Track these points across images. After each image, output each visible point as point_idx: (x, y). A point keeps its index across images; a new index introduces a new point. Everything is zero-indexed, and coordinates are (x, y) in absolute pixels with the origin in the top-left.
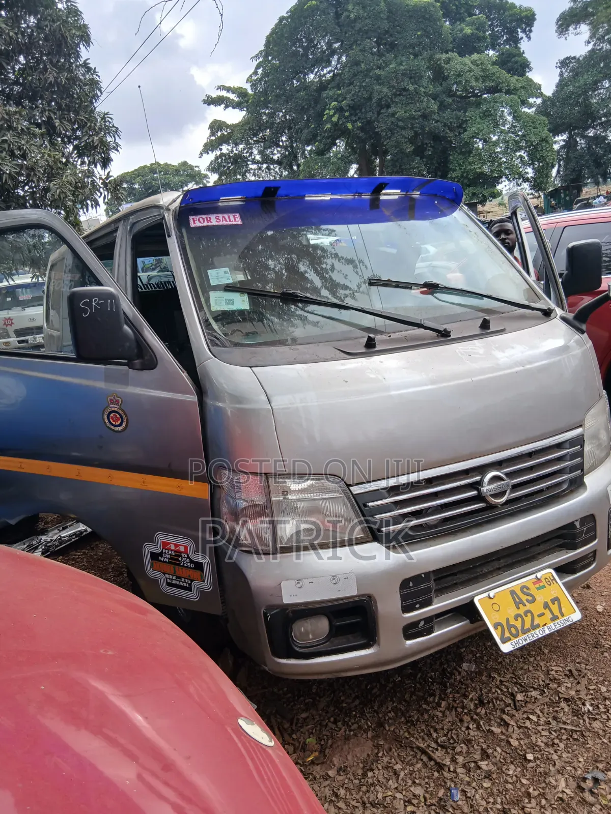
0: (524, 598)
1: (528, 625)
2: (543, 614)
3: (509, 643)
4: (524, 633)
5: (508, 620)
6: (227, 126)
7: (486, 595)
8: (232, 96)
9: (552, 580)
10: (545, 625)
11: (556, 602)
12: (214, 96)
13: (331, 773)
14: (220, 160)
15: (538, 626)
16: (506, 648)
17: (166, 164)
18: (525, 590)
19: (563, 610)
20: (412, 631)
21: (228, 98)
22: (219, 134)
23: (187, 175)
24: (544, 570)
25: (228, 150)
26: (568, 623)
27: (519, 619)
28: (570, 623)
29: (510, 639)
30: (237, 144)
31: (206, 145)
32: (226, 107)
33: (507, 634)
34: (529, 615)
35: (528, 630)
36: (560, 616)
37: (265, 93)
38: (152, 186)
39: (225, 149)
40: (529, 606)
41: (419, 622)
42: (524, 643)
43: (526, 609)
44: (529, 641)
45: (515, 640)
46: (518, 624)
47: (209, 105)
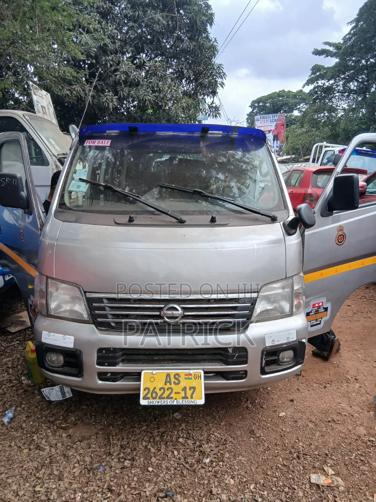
0: (173, 380)
1: (165, 395)
2: (179, 393)
3: (147, 401)
4: (159, 399)
5: (155, 388)
6: (324, 69)
7: (151, 371)
8: (331, 49)
9: (198, 377)
10: (176, 399)
11: (192, 390)
12: (320, 49)
13: (64, 435)
14: (316, 89)
15: (172, 398)
16: (143, 402)
17: (289, 92)
18: (177, 376)
19: (194, 395)
20: (103, 377)
21: (329, 51)
22: (318, 74)
23: (301, 99)
24: (198, 370)
25: (322, 83)
26: (192, 404)
27: (162, 391)
28: (194, 404)
29: (149, 399)
30: (329, 80)
31: (308, 81)
32: (327, 56)
33: (149, 395)
34: (170, 390)
35: (164, 398)
36: (189, 397)
37: (352, 46)
38: (277, 105)
39: (320, 83)
40: (173, 386)
41: (107, 373)
42: (157, 404)
43: (171, 386)
44: (160, 404)
45: (151, 400)
46: (160, 393)
47: (316, 55)
